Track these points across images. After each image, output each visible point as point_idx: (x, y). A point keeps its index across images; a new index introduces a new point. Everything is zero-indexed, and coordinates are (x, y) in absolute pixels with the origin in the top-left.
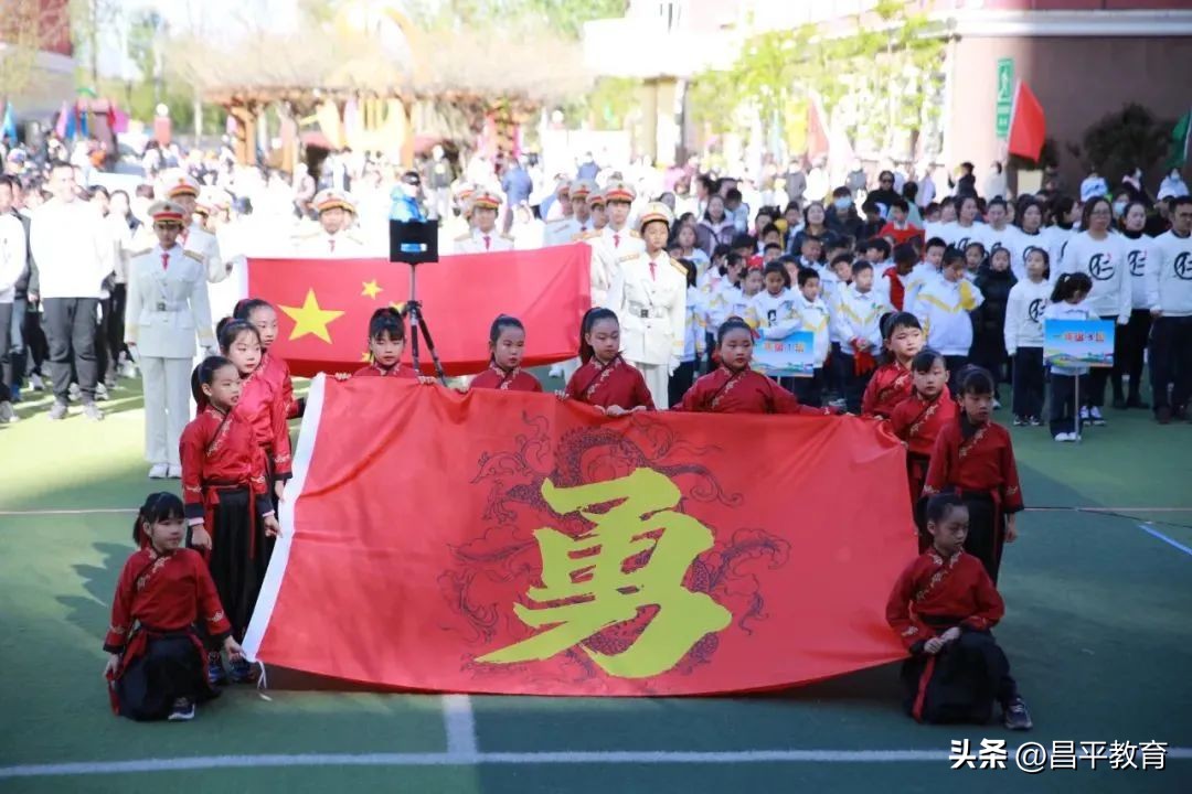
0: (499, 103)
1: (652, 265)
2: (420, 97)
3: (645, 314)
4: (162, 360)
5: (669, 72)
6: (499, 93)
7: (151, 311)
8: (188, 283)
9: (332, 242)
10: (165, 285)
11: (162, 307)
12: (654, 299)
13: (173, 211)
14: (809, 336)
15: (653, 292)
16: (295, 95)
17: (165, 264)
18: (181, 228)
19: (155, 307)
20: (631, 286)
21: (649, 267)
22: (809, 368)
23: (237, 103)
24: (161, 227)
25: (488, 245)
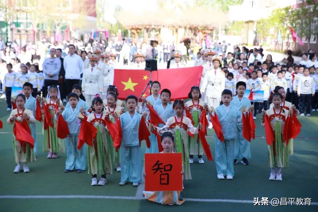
0: (202, 28)
1: (215, 72)
2: (180, 27)
3: (213, 85)
4: (90, 95)
5: (252, 20)
6: (201, 26)
7: (88, 83)
8: (98, 76)
9: (138, 66)
10: (92, 76)
11: (91, 82)
12: (215, 81)
13: (94, 57)
14: (263, 92)
15: (215, 79)
16: (148, 27)
17: (92, 71)
18: (96, 62)
19: (89, 82)
20: (209, 77)
21: (214, 72)
22: (262, 100)
23: (133, 29)
24: (91, 61)
25: (178, 66)
